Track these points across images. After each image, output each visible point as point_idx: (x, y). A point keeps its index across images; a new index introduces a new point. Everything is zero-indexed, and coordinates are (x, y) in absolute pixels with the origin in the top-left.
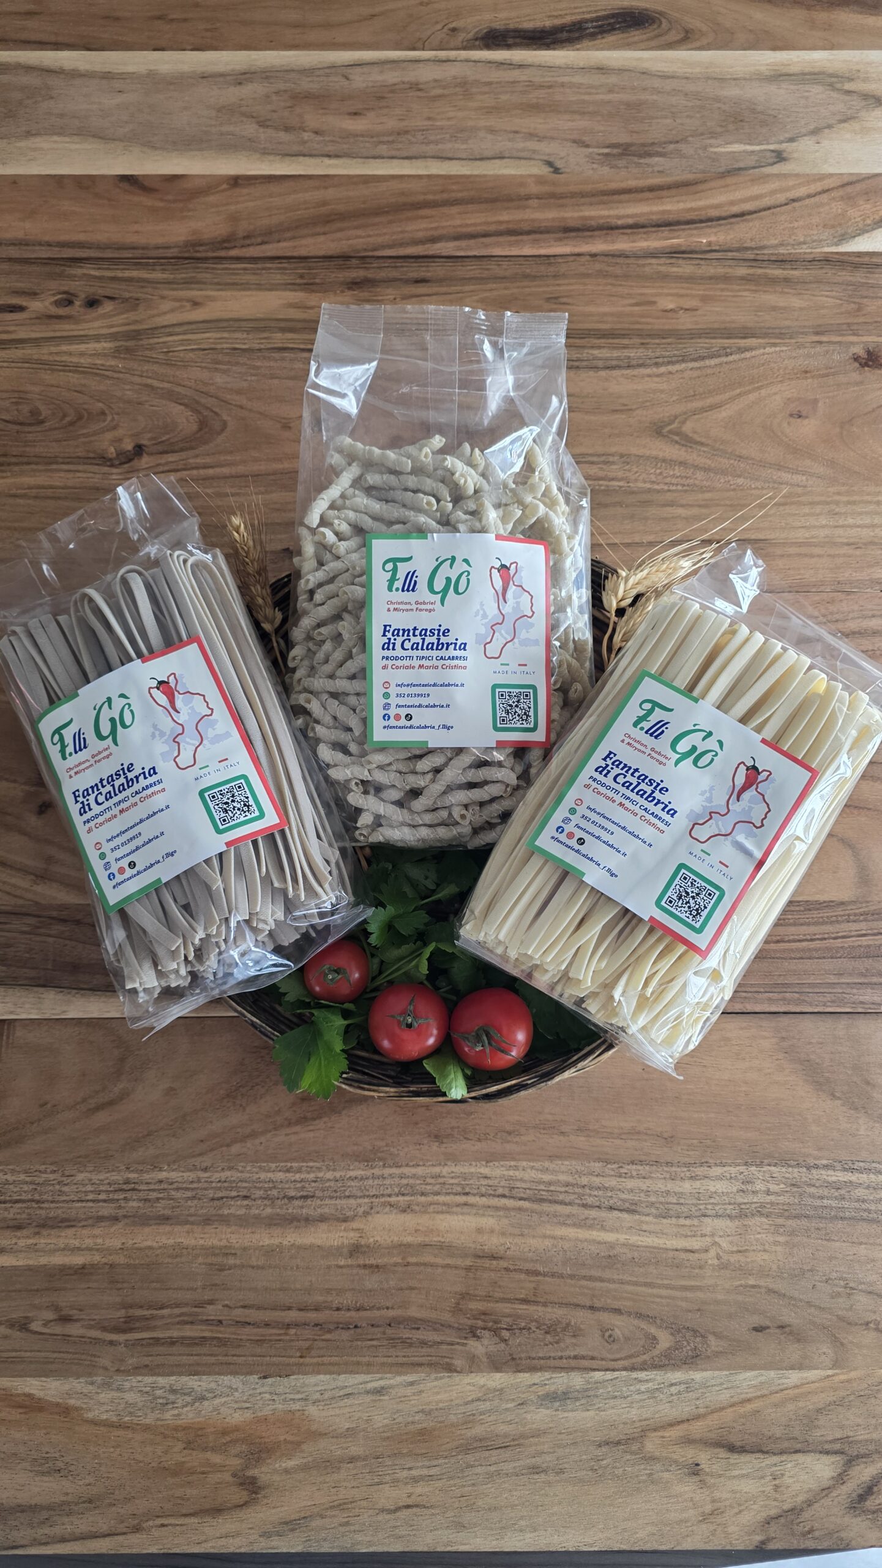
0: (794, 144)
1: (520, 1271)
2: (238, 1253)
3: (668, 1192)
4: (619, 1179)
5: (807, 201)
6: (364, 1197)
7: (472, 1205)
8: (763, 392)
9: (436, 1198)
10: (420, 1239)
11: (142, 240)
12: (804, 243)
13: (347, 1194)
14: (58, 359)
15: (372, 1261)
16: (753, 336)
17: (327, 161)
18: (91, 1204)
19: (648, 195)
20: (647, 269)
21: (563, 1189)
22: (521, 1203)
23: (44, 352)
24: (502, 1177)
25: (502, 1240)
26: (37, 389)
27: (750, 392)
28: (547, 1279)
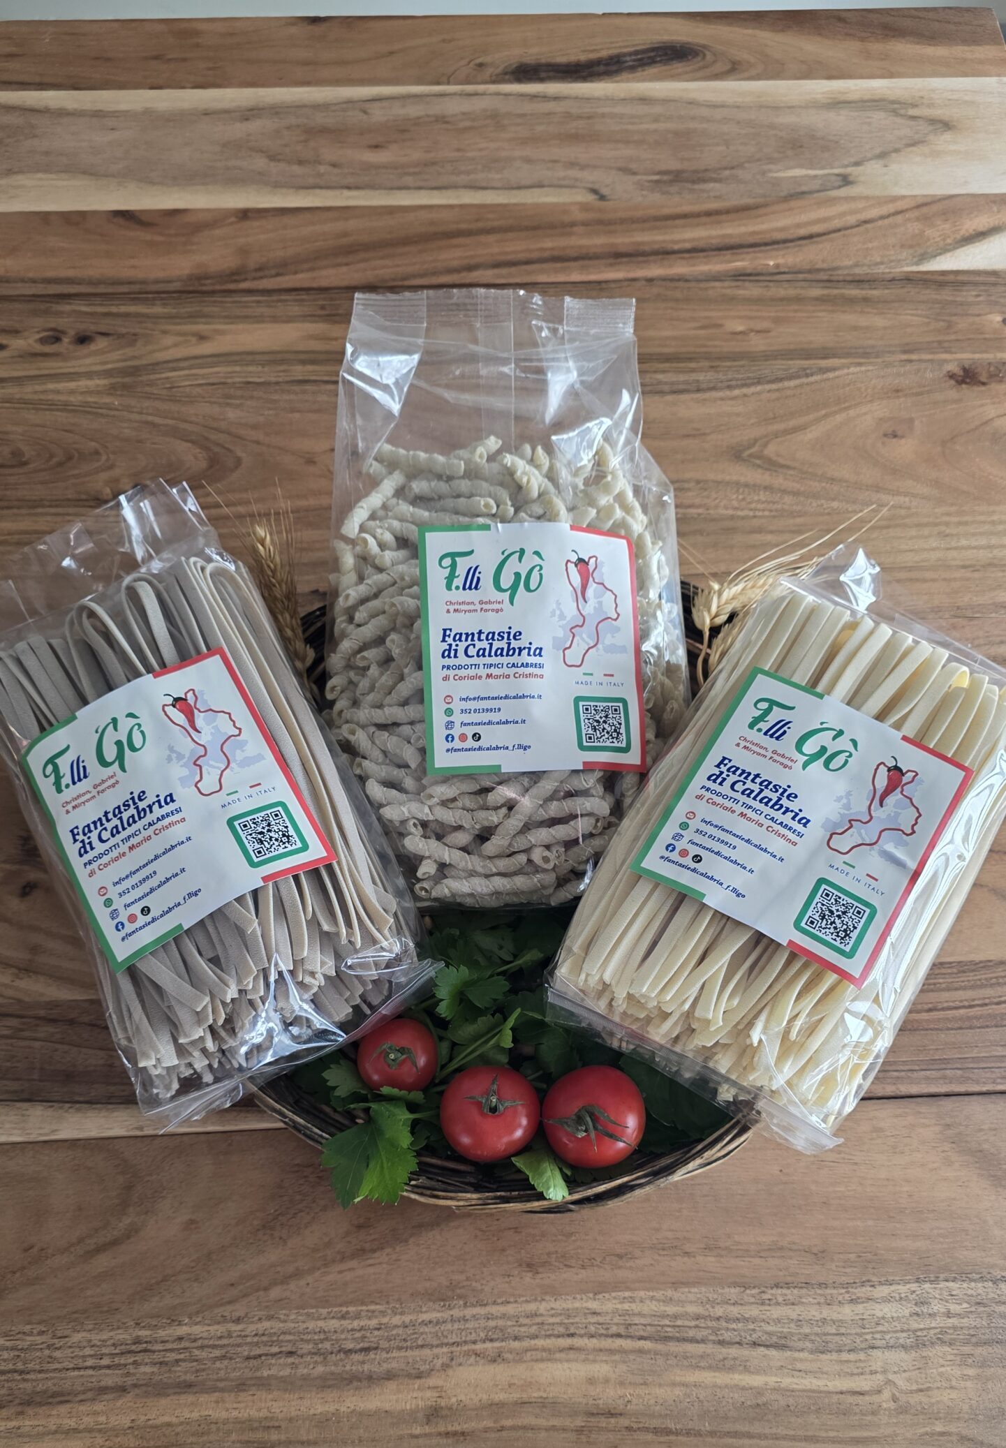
0: (860, 168)
1: (647, 1430)
2: (283, 1425)
3: (824, 1321)
4: (762, 1308)
5: (880, 223)
6: (441, 1345)
7: (579, 1349)
8: (852, 413)
9: (533, 1342)
10: (515, 1396)
11: (140, 275)
12: (882, 263)
13: (420, 1342)
14: (42, 397)
15: (457, 1428)
16: (835, 356)
17: (346, 193)
18: (90, 1372)
19: (704, 219)
20: (710, 292)
21: (693, 1323)
22: (642, 1343)
23: (28, 391)
24: (615, 1312)
25: (620, 1392)
26: (19, 429)
27: (835, 413)
28: (680, 1438)
